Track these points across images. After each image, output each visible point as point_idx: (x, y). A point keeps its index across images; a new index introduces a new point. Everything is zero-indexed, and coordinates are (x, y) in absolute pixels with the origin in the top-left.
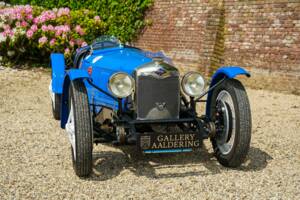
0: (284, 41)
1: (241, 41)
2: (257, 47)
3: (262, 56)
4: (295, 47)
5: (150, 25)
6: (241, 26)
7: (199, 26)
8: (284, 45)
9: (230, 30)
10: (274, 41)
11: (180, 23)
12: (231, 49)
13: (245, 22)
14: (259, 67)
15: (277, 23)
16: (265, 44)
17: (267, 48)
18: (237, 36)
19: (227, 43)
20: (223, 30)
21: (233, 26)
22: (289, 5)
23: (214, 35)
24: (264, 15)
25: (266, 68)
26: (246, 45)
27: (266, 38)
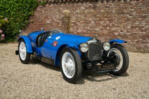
0: (96, 29)
1: (77, 29)
2: (85, 31)
4: (100, 31)
5: (33, 22)
6: (77, 23)
7: (58, 23)
8: (96, 31)
9: (72, 24)
10: (92, 29)
11: (48, 22)
12: (73, 32)
13: (79, 22)
15: (93, 22)
16: (88, 30)
18: (75, 27)
19: (71, 30)
21: (74, 23)
22: (98, 16)
23: (66, 27)
24: (87, 19)
26: (80, 31)
27: (89, 28)
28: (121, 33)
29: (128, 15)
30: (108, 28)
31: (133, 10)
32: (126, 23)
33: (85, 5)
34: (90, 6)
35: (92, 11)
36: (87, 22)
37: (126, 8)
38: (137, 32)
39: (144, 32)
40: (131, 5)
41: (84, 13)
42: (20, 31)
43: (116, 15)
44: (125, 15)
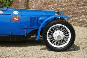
0: (41, 6)
1: (33, 6)
4: (43, 7)
5: (14, 1)
8: (41, 7)
9: (30, 3)
10: (39, 6)
12: (31, 8)
13: (33, 1)
16: (37, 7)
19: (30, 6)
20: (29, 3)
23: (26, 4)
26: (34, 7)
27: (37, 5)
28: (52, 9)
30: (46, 5)
32: (55, 2)
38: (60, 8)
39: (63, 8)
42: (9, 7)
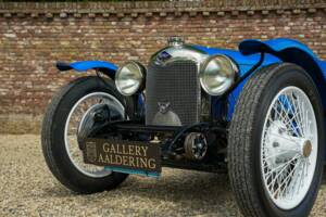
3: (23, 102)
8: (49, 90)
14: (20, 112)
15: (40, 70)
17: (29, 94)
22: (53, 54)
24: (25, 62)
25: (29, 113)
26: (2, 92)
29: (127, 54)
31: (139, 43)
33: (16, 28)
34: (31, 32)
35: (38, 43)
36: (25, 71)
37: (122, 39)
40: (134, 31)
41: (14, 47)
43: (100, 54)
44: (121, 54)
